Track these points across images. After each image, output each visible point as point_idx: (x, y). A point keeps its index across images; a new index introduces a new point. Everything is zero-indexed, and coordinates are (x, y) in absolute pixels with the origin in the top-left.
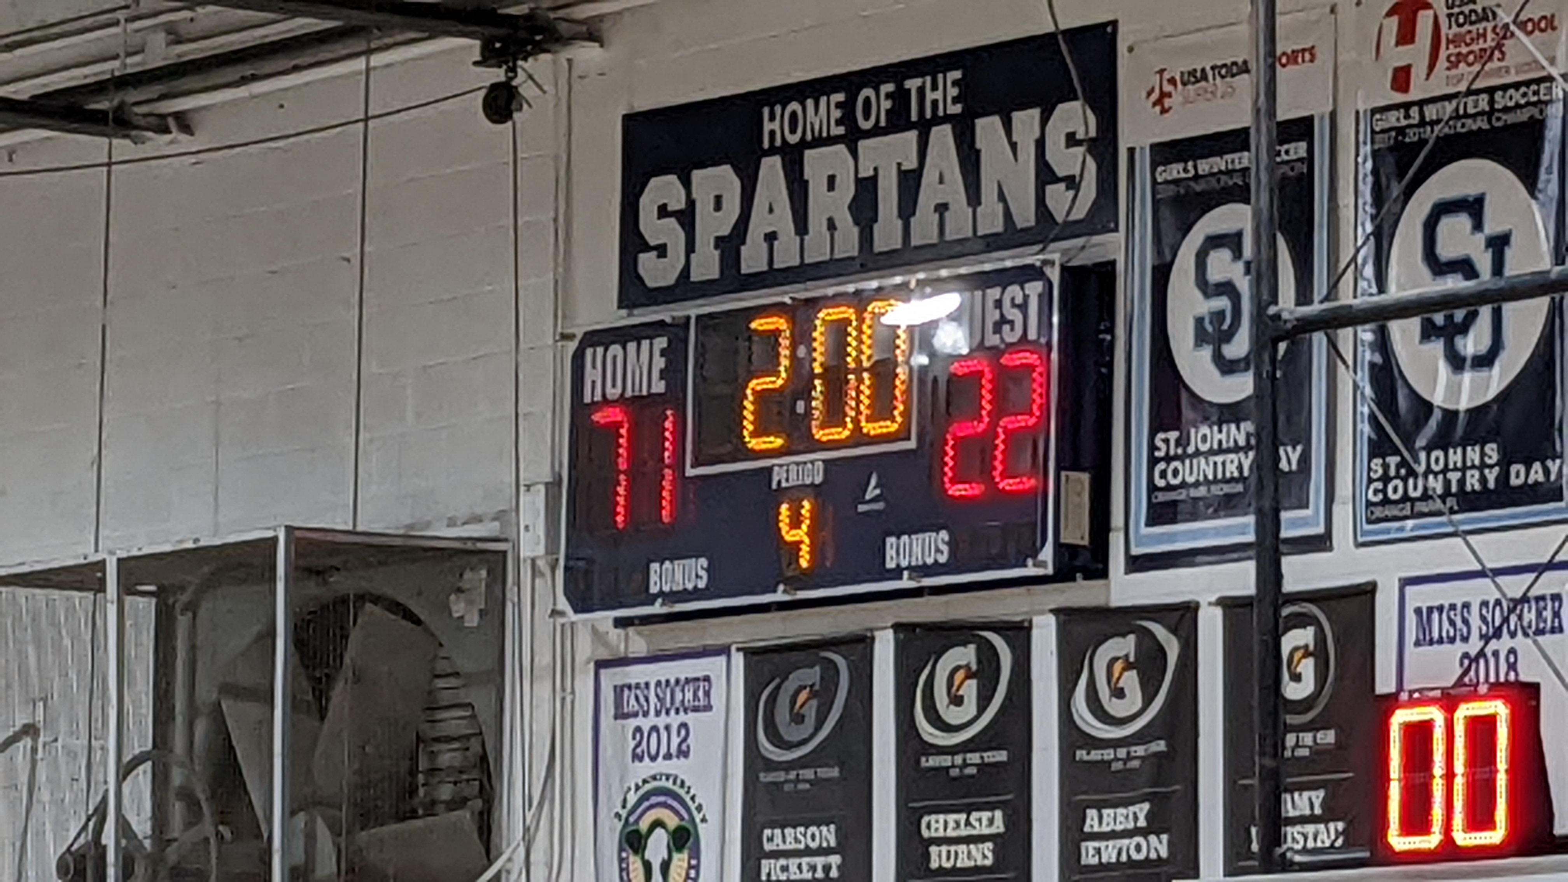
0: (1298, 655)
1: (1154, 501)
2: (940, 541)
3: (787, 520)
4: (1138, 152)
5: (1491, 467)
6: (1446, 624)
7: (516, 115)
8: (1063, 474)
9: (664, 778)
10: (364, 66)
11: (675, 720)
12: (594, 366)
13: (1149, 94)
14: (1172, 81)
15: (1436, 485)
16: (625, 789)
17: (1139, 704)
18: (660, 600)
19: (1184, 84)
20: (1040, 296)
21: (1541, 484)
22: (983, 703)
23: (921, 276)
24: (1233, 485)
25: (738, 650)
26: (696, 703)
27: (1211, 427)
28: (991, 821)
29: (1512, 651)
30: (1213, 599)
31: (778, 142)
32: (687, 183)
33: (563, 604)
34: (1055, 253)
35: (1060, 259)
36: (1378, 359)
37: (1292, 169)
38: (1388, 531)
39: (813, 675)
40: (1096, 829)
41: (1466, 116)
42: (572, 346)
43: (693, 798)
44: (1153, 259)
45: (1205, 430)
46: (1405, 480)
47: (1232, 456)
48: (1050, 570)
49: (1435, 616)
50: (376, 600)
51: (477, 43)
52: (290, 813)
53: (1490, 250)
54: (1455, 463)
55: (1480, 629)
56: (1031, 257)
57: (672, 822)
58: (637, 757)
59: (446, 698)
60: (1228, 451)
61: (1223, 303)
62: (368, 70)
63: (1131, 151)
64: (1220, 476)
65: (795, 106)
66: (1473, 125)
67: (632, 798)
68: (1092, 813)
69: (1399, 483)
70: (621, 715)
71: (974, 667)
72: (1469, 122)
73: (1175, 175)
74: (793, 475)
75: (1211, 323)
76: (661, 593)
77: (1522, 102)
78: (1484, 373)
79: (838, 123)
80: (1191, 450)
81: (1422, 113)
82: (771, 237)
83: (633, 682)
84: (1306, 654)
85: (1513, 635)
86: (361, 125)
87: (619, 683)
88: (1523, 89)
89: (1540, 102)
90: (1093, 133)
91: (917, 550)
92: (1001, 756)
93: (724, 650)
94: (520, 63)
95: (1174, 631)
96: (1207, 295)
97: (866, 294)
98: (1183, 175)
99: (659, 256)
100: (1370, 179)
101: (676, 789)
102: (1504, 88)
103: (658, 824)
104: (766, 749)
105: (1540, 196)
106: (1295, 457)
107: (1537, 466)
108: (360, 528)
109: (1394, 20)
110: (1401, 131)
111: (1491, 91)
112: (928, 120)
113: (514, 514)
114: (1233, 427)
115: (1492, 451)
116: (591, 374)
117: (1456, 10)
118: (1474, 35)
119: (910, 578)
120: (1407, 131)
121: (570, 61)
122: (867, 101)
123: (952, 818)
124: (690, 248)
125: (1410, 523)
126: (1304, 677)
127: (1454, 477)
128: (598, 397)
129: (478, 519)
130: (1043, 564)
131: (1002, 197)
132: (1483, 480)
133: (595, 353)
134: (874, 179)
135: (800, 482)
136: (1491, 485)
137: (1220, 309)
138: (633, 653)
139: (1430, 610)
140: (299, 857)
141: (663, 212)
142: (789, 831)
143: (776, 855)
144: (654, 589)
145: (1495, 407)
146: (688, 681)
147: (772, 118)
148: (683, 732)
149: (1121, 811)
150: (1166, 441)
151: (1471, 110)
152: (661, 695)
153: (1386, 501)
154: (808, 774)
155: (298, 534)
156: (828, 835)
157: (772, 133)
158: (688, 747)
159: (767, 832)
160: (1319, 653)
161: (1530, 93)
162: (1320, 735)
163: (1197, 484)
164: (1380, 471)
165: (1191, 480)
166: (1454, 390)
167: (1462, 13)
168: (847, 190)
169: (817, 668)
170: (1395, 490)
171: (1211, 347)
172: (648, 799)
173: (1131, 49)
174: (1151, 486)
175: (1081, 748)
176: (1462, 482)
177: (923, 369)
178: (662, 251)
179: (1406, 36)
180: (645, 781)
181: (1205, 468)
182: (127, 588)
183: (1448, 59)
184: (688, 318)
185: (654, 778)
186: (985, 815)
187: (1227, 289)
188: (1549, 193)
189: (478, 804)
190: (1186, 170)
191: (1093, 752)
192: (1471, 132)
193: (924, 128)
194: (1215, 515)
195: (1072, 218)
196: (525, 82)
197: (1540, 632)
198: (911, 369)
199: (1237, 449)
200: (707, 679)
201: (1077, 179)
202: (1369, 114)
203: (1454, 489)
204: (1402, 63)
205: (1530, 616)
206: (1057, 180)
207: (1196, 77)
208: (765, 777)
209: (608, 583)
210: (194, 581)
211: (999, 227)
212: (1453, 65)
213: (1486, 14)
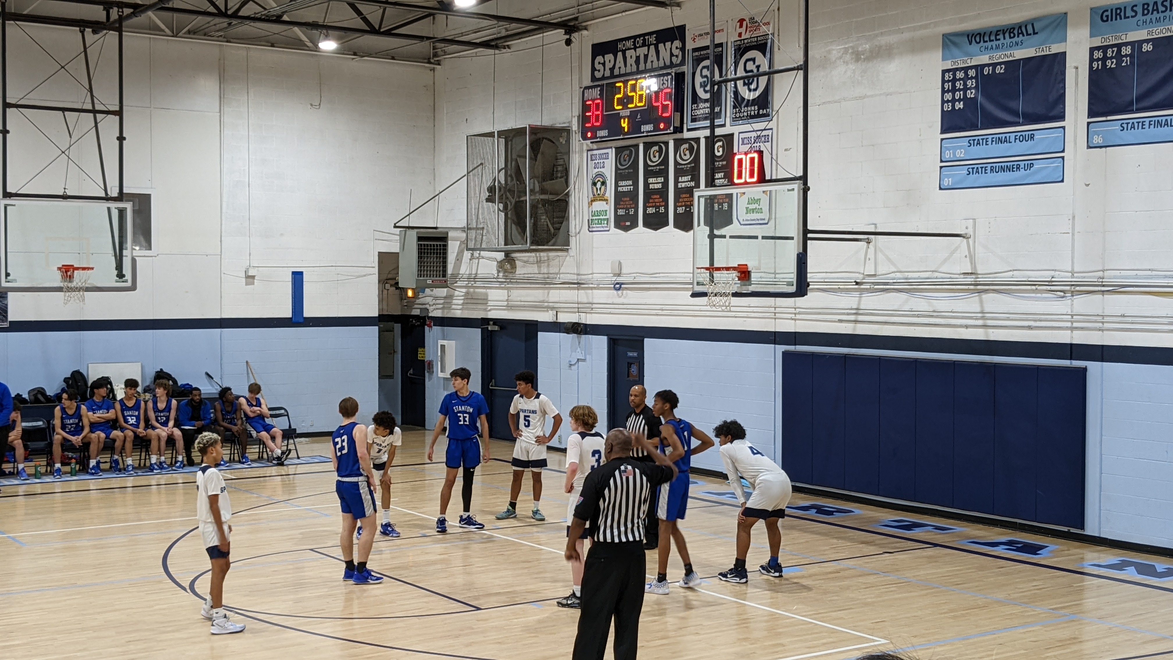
0: (719, 147)
1: (692, 118)
2: (651, 126)
3: (623, 122)
5: (756, 110)
6: (747, 141)
7: (571, 45)
8: (675, 114)
9: (600, 172)
11: (602, 161)
12: (586, 93)
13: (692, 38)
14: (695, 36)
15: (745, 114)
16: (593, 174)
17: (689, 157)
18: (599, 139)
19: (698, 37)
20: (671, 79)
21: (765, 114)
22: (659, 158)
23: (648, 75)
24: (707, 114)
25: (614, 147)
26: (606, 158)
27: (703, 104)
28: (661, 180)
29: (759, 145)
30: (702, 137)
31: (621, 49)
32: (604, 58)
33: (581, 138)
34: (673, 71)
36: (735, 89)
37: (718, 53)
38: (737, 123)
40: (681, 181)
42: (582, 89)
43: (605, 176)
44: (692, 71)
45: (701, 104)
47: (707, 109)
48: (672, 131)
50: (546, 139)
52: (530, 179)
53: (756, 68)
54: (749, 110)
55: (754, 141)
57: (601, 180)
58: (595, 168)
59: (559, 157)
61: (705, 79)
62: (543, 36)
63: (688, 50)
64: (704, 113)
65: (624, 42)
66: (753, 44)
67: (594, 176)
68: (680, 177)
69: (739, 114)
70: (592, 160)
71: (658, 150)
73: (696, 54)
75: (703, 83)
76: (599, 137)
77: (763, 39)
78: (754, 92)
79: (632, 45)
80: (699, 108)
81: (743, 42)
82: (620, 68)
83: (594, 154)
84: (721, 147)
85: (759, 142)
86: (541, 47)
87: (591, 154)
89: (766, 40)
90: (681, 47)
91: (647, 128)
92: (663, 167)
93: (611, 148)
94: (572, 34)
95: (696, 143)
96: (702, 78)
97: (638, 78)
100: (734, 55)
101: (602, 174)
102: (761, 36)
103: (599, 181)
104: (619, 166)
105: (766, 57)
106: (718, 109)
107: (765, 111)
108: (542, 125)
109: (738, 23)
111: (757, 37)
112: (649, 44)
113: (571, 122)
114: (707, 103)
115: (756, 107)
116: (586, 95)
119: (646, 133)
120: (741, 45)
121: (581, 34)
122: (638, 41)
123: (654, 179)
124: (605, 70)
125: (740, 122)
126: (720, 151)
127: (749, 112)
128: (587, 99)
129: (565, 123)
131: (664, 59)
132: (755, 113)
133: (586, 91)
134: (639, 56)
135: (625, 115)
138: (594, 148)
139: (744, 138)
140: (532, 188)
141: (599, 63)
142: (623, 182)
143: (621, 186)
145: (757, 99)
146: (604, 154)
147: (620, 45)
148: (603, 163)
149: (685, 177)
150: (694, 106)
151: (753, 41)
152: (599, 156)
153: (736, 117)
154: (627, 171)
155: (531, 126)
156: (630, 182)
157: (620, 47)
158: (604, 166)
159: (619, 182)
160: (723, 147)
161: (764, 37)
162: (723, 162)
163: (700, 115)
164: (735, 112)
166: (749, 95)
168: (634, 59)
169: (628, 151)
171: (703, 88)
172: (597, 176)
173: (689, 29)
174: (692, 115)
175: (678, 166)
176: (751, 113)
177: (648, 93)
178: (599, 71)
179: (741, 26)
180: (596, 173)
181: (702, 111)
182: (499, 137)
184: (604, 84)
185: (598, 172)
186: (660, 178)
187: (706, 76)
188: (768, 57)
189: (565, 177)
190: (698, 54)
191: (680, 166)
193: (649, 46)
194: (703, 121)
195: (677, 63)
196: (573, 38)
197: (765, 141)
198: (646, 93)
200: (608, 153)
201: (678, 55)
202: (734, 42)
203: (749, 115)
204: (741, 32)
205: (763, 139)
206: (674, 56)
207: (701, 35)
208: (619, 172)
209: (589, 135)
210: (511, 135)
211: (663, 65)
212: (750, 32)
213: (756, 22)
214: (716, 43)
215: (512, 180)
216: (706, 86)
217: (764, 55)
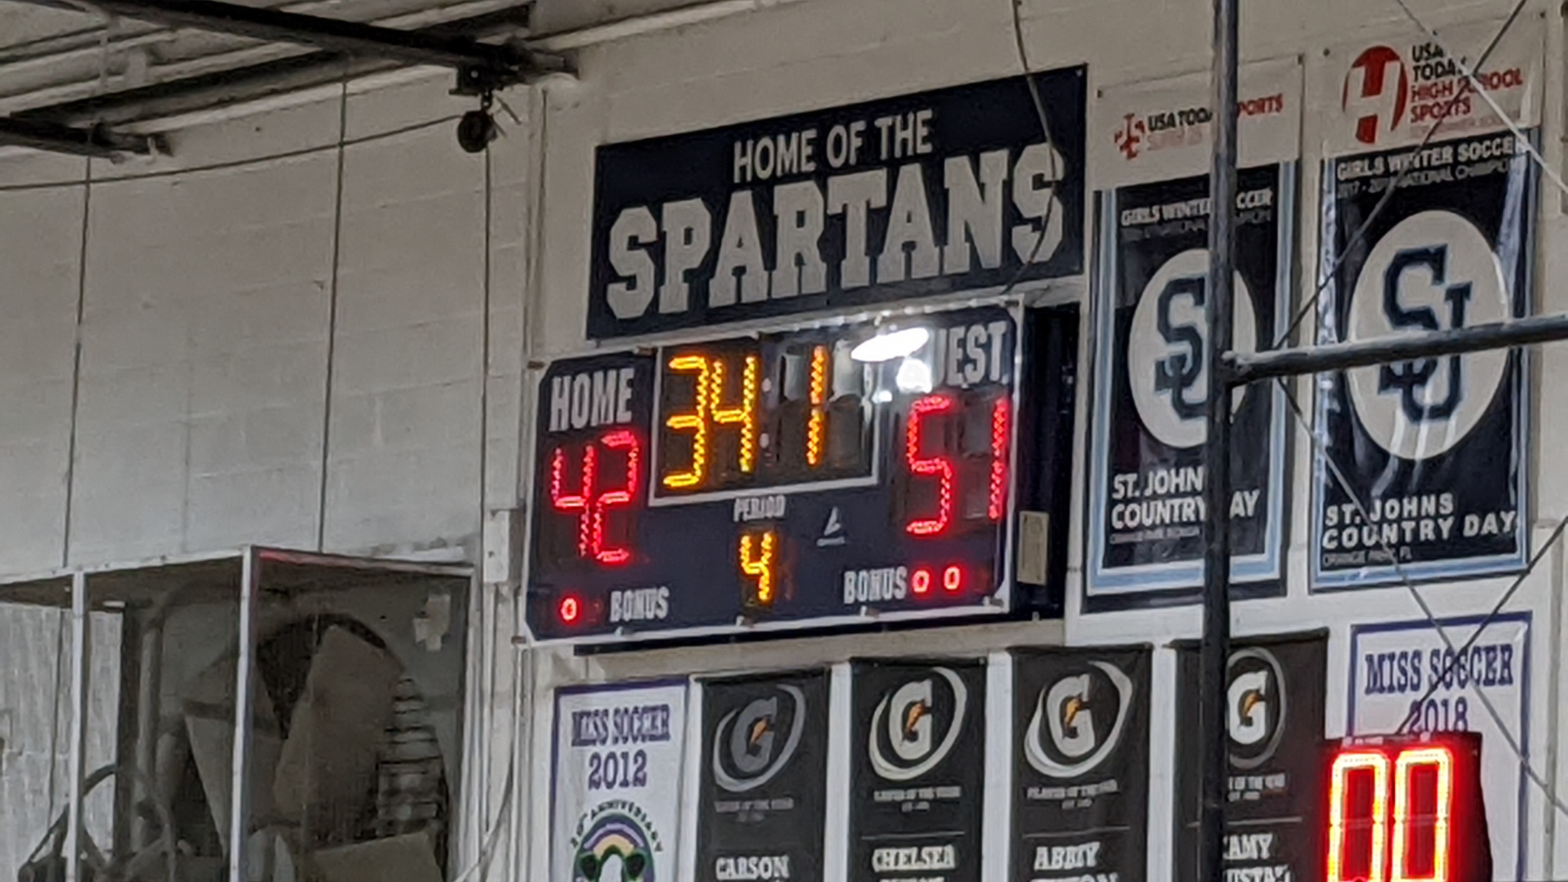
0: (1250, 699)
1: (1112, 542)
2: (898, 577)
3: (748, 553)
4: (1104, 196)
5: (1445, 517)
6: (1397, 673)
7: (490, 144)
8: (1023, 514)
9: (620, 806)
10: (341, 92)
11: (632, 748)
12: (561, 396)
13: (1117, 137)
14: (1140, 126)
15: (1390, 534)
16: (581, 815)
17: (1091, 744)
18: (619, 631)
19: (1152, 129)
20: (1004, 335)
21: (1495, 535)
22: (937, 739)
23: (886, 313)
24: (1190, 528)
25: (697, 680)
26: (654, 732)
27: (1169, 471)
28: (942, 858)
29: (1462, 701)
30: (1168, 640)
31: (749, 178)
32: (658, 216)
33: (525, 630)
34: (1020, 294)
35: (1026, 297)
36: (1336, 407)
37: (1256, 217)
38: (1342, 578)
39: (768, 707)
40: (1046, 867)
41: (1430, 168)
42: (539, 375)
43: (648, 826)
44: (1116, 304)
45: (1162, 473)
46: (1360, 528)
47: (1189, 500)
48: (1006, 609)
49: (1386, 664)
50: (341, 621)
51: (453, 72)
52: (249, 830)
53: (1450, 303)
54: (1410, 512)
55: (1430, 677)
56: (996, 298)
57: (627, 848)
58: (594, 784)
59: (407, 719)
60: (1185, 495)
61: (1184, 347)
62: (344, 96)
63: (1098, 195)
64: (1176, 519)
65: (766, 142)
66: (1435, 177)
67: (588, 825)
68: (1042, 851)
69: (1354, 531)
70: (579, 741)
71: (929, 703)
72: (1432, 174)
73: (1140, 220)
74: (754, 508)
75: (1172, 366)
76: (622, 622)
77: (1486, 155)
78: (1439, 424)
79: (809, 159)
80: (1148, 492)
81: (1386, 165)
82: (739, 271)
83: (593, 709)
84: (1259, 698)
85: (1462, 684)
86: (336, 151)
87: (578, 710)
88: (1488, 143)
89: (1503, 156)
90: (1060, 176)
91: (876, 585)
92: (954, 792)
93: (682, 680)
94: (496, 92)
95: (1128, 671)
96: (1168, 340)
97: (831, 330)
98: (1148, 220)
99: (628, 289)
100: (1333, 229)
101: (631, 816)
102: (1469, 140)
103: (613, 850)
104: (721, 779)
105: (1501, 248)
106: (1251, 504)
107: (1491, 518)
108: (325, 551)
109: (1361, 71)
110: (1365, 181)
111: (1455, 144)
112: (897, 159)
113: (478, 540)
114: (1190, 471)
115: (1447, 500)
116: (558, 403)
117: (1422, 63)
118: (1440, 87)
119: (867, 614)
120: (1372, 181)
121: (545, 92)
122: (838, 139)
123: (903, 852)
124: (660, 278)
125: (1364, 571)
126: (1255, 720)
127: (1408, 526)
128: (564, 426)
129: (442, 543)
130: (999, 603)
131: (969, 237)
132: (1438, 530)
133: (562, 383)
134: (843, 216)
135: (762, 516)
136: (1445, 535)
137: (1181, 353)
138: (593, 680)
139: (1382, 658)
140: (257, 875)
141: (634, 243)
142: (742, 861)
143: (730, 881)
144: (614, 618)
145: (1451, 459)
146: (646, 710)
147: (744, 154)
148: (640, 760)
149: (1071, 849)
150: (1125, 484)
151: (1434, 163)
152: (619, 721)
153: (1341, 548)
154: (763, 805)
155: (263, 554)
156: (780, 866)
157: (743, 169)
158: (645, 776)
159: (721, 862)
160: (1270, 697)
161: (1494, 147)
162: (1269, 780)
163: (1153, 527)
164: (1336, 520)
165: (1148, 522)
166: (1411, 440)
167: (1428, 66)
168: (815, 227)
169: (774, 700)
170: (1350, 537)
171: (1171, 391)
172: (604, 825)
173: (1100, 94)
174: (1109, 528)
175: (1033, 785)
176: (1416, 532)
177: (886, 406)
178: (631, 282)
179: (1373, 86)
180: (601, 809)
181: (1163, 511)
182: (93, 603)
183: (1414, 110)
184: (655, 350)
185: (611, 805)
186: (937, 850)
187: (1188, 333)
188: (1511, 247)
189: (435, 826)
190: (1152, 215)
191: (1044, 791)
192: (1434, 183)
193: (893, 167)
194: (1170, 558)
195: (1037, 259)
196: (499, 111)
197: (1489, 682)
198: (874, 406)
199: (1194, 493)
200: (665, 708)
201: (1043, 220)
202: (1334, 163)
203: (1408, 538)
204: (1370, 114)
205: (1480, 667)
206: (1023, 221)
207: (1163, 122)
208: (720, 807)
209: (570, 609)
210: (161, 598)
211: (965, 266)
212: (1418, 118)
213: (1451, 69)
214: (1243, 162)
215: (154, 828)
216: (1188, 381)
217: (1491, 232)
